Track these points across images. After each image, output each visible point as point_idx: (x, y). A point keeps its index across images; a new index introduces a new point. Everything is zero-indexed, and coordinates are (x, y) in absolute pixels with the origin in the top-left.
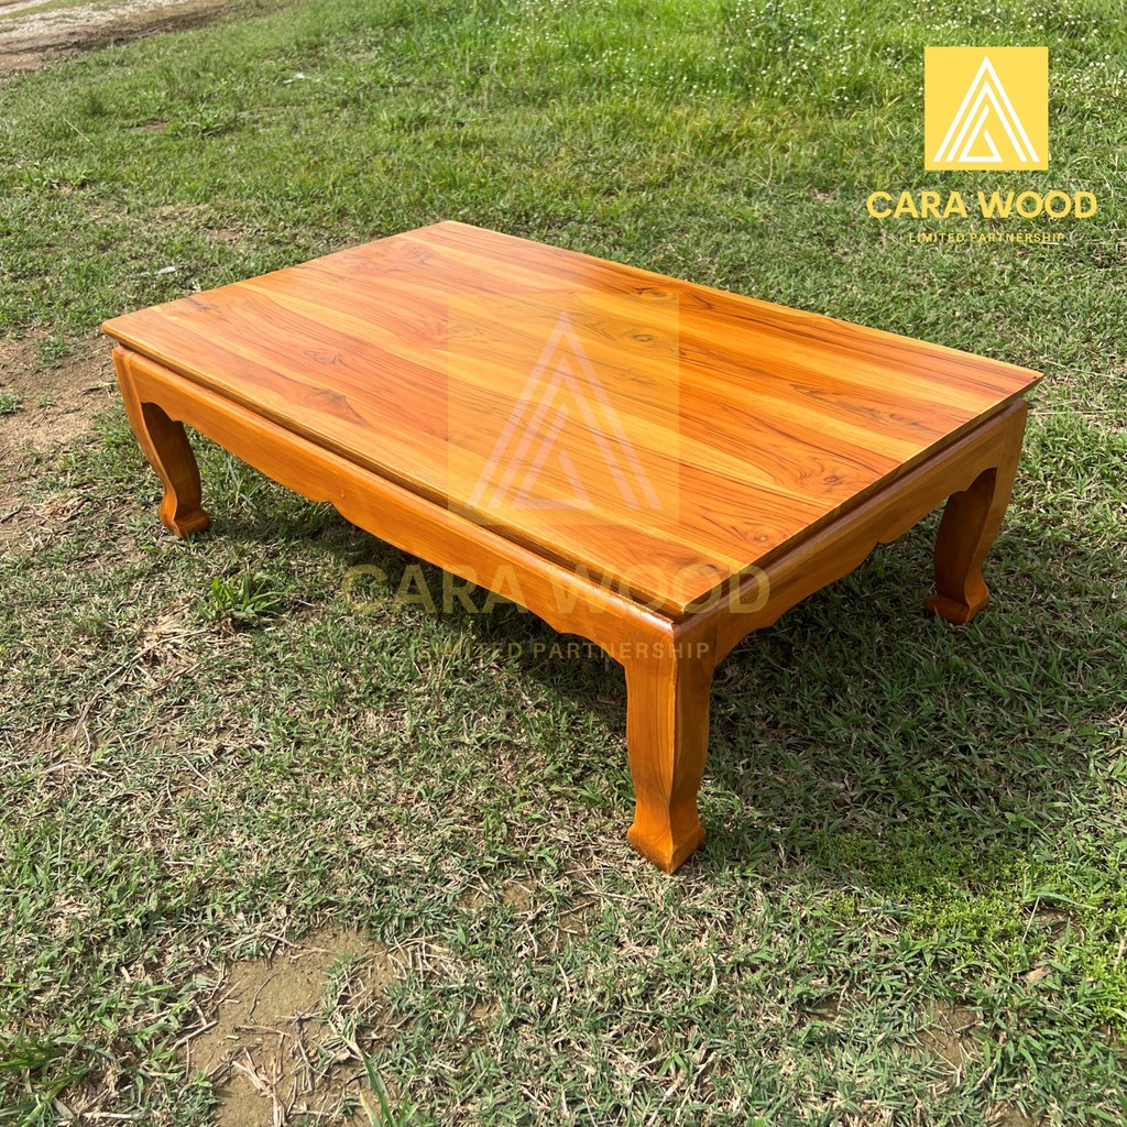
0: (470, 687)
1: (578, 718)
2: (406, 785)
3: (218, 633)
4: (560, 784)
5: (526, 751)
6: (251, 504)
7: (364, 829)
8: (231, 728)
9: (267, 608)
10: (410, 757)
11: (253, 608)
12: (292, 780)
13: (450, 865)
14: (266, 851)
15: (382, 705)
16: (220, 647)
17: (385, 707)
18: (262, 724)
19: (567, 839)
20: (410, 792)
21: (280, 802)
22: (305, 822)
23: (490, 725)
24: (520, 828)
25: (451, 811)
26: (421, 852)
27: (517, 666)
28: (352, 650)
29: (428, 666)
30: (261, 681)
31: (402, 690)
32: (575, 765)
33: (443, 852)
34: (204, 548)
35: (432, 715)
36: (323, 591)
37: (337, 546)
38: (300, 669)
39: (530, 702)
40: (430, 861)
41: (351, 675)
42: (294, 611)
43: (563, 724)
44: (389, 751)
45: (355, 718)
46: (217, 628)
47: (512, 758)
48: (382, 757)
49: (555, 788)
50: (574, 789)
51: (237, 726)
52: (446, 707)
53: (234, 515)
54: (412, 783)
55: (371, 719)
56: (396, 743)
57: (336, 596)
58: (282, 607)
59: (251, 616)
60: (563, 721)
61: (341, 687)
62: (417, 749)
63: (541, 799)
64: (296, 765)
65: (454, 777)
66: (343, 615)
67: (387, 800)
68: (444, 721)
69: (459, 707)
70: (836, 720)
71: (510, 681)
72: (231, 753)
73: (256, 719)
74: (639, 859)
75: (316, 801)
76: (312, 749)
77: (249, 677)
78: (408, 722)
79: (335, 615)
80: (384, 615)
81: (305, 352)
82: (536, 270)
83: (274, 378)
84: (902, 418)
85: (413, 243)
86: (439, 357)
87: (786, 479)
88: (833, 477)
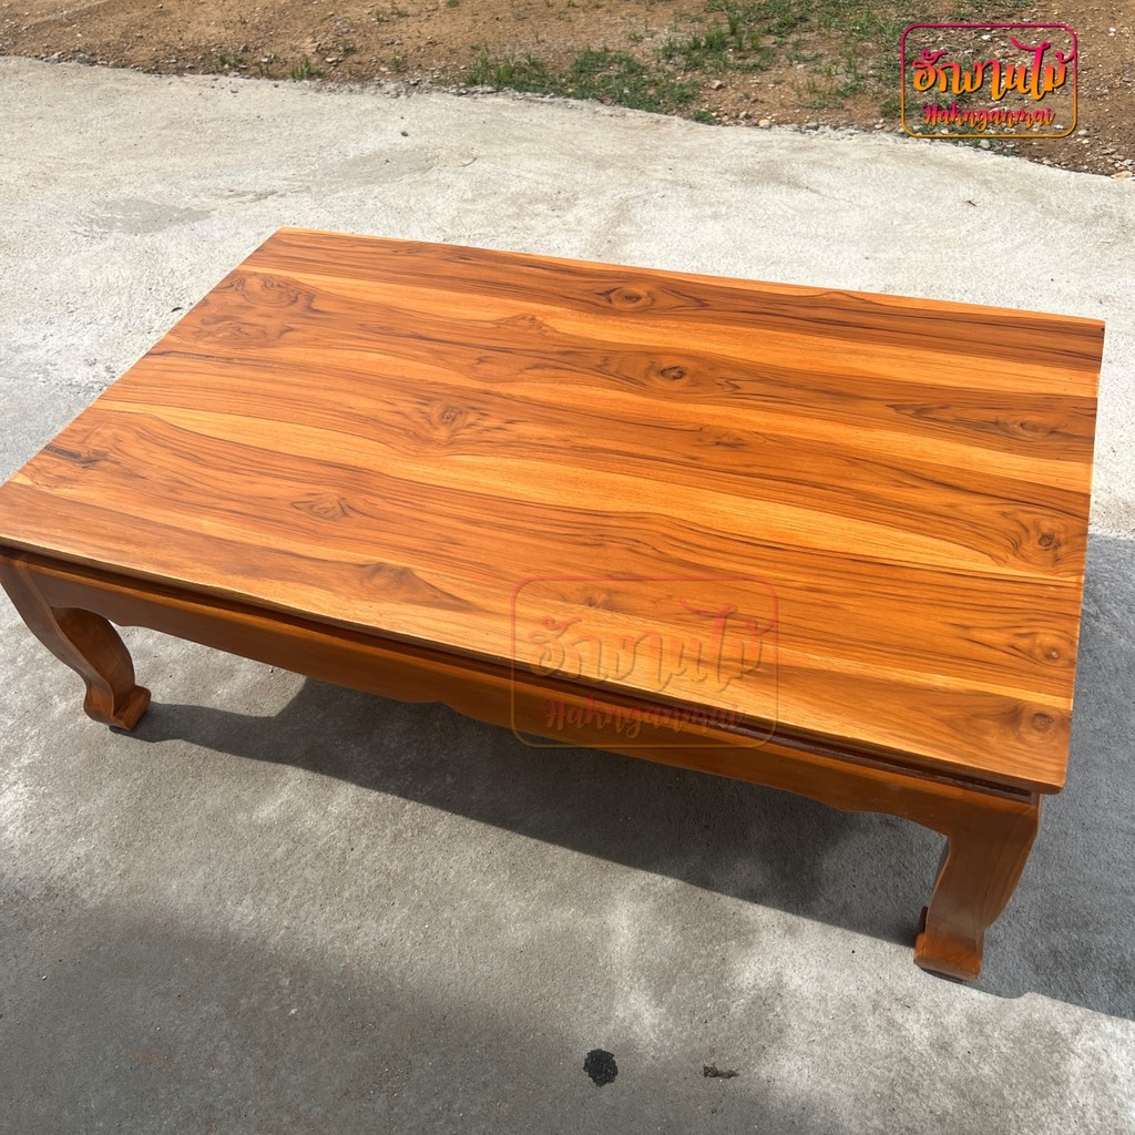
81: (292, 504)
82: (460, 290)
83: (293, 562)
84: (1035, 428)
85: (271, 276)
86: (468, 467)
87: (1002, 555)
88: (1044, 536)
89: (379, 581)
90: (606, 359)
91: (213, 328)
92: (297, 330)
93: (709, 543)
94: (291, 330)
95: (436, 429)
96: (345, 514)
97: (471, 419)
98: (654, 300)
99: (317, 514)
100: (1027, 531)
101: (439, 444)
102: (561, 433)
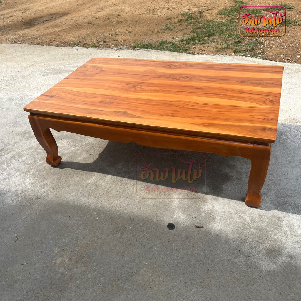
81: (99, 102)
82: (136, 66)
83: (99, 111)
84: (268, 83)
85: (92, 65)
86: (139, 95)
87: (261, 104)
88: (270, 100)
89: (119, 114)
90: (170, 76)
91: (79, 74)
92: (99, 74)
93: (194, 105)
94: (97, 74)
95: (131, 89)
96: (111, 103)
97: (139, 86)
98: (181, 66)
99: (105, 103)
100: (267, 100)
101: (132, 91)
102: (160, 88)
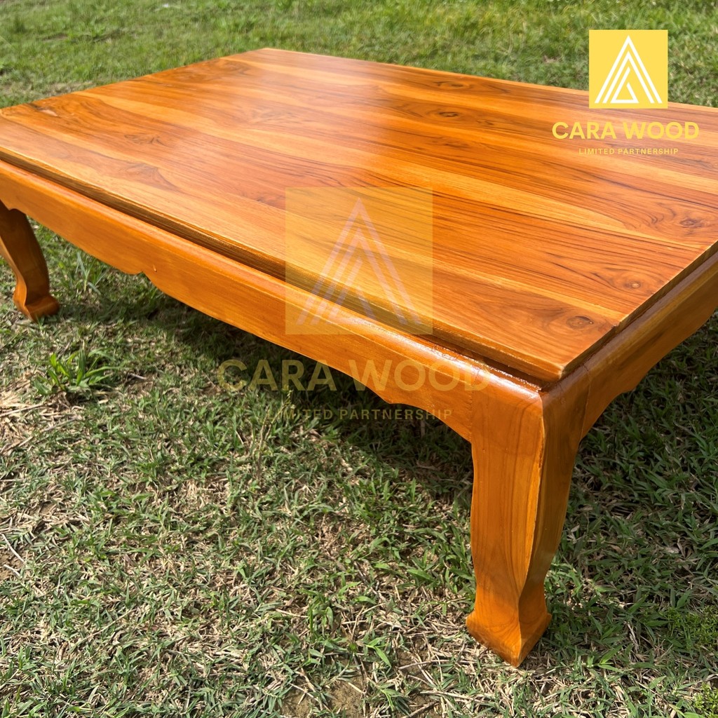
0: (290, 455)
1: (400, 486)
2: (225, 564)
3: (54, 406)
4: (386, 558)
5: (349, 521)
6: (96, 290)
7: (179, 618)
8: (55, 502)
9: (102, 382)
10: (230, 531)
11: (88, 383)
12: (107, 561)
13: (272, 660)
14: (73, 645)
15: (203, 475)
16: (56, 420)
17: (207, 478)
18: (84, 498)
19: (398, 625)
20: (229, 572)
21: (92, 586)
22: (117, 608)
23: (312, 494)
24: (346, 612)
25: (272, 593)
26: (240, 645)
27: (336, 432)
28: (177, 420)
29: (250, 434)
30: (88, 453)
31: (223, 460)
32: (401, 538)
33: (264, 645)
34: (52, 329)
35: (253, 485)
36: (154, 365)
37: (170, 324)
38: (126, 440)
39: (350, 469)
40: (249, 656)
41: (174, 446)
42: (126, 385)
43: (386, 492)
44: (208, 526)
45: (176, 490)
46: (54, 401)
47: (335, 530)
48: (202, 532)
49: (381, 565)
50: (402, 564)
51: (61, 499)
52: (267, 476)
53: (81, 300)
54: (231, 561)
55: (192, 490)
56: (215, 517)
57: (166, 370)
58: (116, 380)
59: (85, 390)
60: (386, 489)
61: (164, 458)
62: (237, 523)
63: (367, 578)
64: (113, 544)
65: (276, 554)
66: (172, 387)
67: (204, 582)
68: (265, 491)
69: (280, 476)
70: (659, 481)
71: (330, 447)
72: (51, 530)
73: (79, 492)
74: (479, 647)
75: (132, 584)
76: (130, 525)
77: (77, 449)
78: (229, 493)
79: (164, 387)
80: (210, 386)
81: (126, 135)
82: (342, 73)
86: (255, 134)
87: (637, 225)
88: (689, 220)
89: (133, 170)
90: (408, 104)
96: (151, 143)
97: (284, 117)
98: (471, 88)
100: (675, 215)
101: (249, 124)
102: (336, 128)
